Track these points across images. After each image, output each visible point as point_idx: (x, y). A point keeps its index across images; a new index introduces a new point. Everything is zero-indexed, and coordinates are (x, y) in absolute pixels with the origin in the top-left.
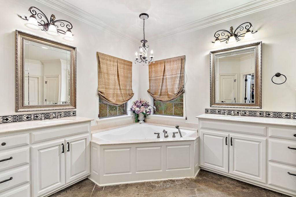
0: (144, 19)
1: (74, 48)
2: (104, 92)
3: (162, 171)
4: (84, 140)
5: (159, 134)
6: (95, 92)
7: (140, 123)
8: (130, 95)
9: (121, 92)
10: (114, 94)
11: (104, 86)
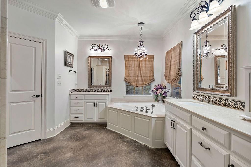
0: (141, 26)
1: (110, 57)
2: (128, 78)
3: (132, 132)
4: (105, 103)
5: (137, 108)
6: (123, 79)
7: (159, 103)
8: (150, 81)
9: (142, 78)
10: (135, 80)
11: (128, 75)
